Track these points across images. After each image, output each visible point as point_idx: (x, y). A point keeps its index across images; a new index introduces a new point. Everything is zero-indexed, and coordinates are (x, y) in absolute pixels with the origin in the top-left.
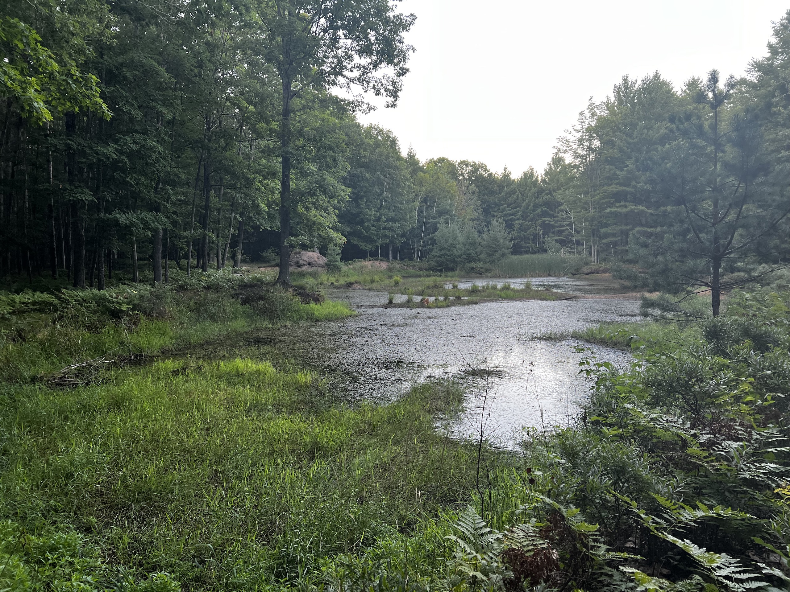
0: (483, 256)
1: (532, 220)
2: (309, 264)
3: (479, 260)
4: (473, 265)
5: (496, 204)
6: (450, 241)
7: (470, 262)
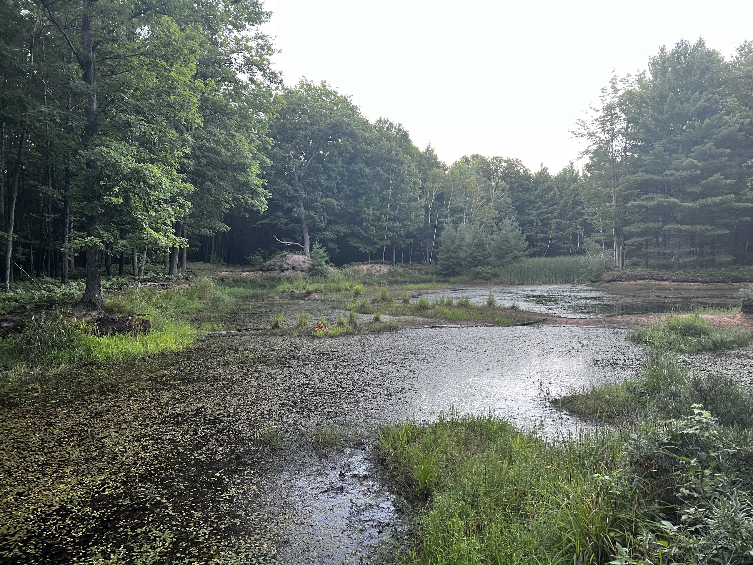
0: (491, 259)
1: (570, 219)
2: (293, 268)
3: (488, 264)
4: (479, 269)
5: (532, 202)
6: (457, 242)
7: (476, 266)
